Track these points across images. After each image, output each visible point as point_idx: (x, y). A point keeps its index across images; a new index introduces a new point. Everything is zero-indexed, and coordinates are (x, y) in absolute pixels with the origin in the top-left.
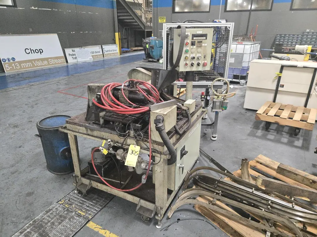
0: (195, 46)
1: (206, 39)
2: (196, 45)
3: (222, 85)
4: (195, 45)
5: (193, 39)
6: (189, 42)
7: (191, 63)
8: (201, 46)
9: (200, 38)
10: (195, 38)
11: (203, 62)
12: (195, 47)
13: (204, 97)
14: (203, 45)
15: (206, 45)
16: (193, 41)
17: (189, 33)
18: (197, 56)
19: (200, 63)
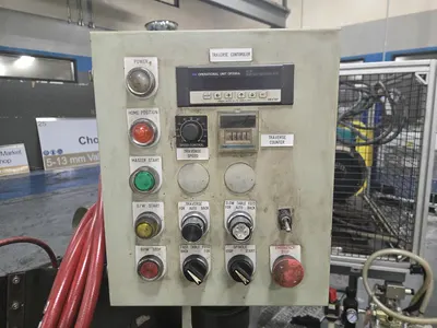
0: (206, 149)
1: (287, 100)
2: (210, 140)
3: (403, 275)
4: (206, 145)
5: (183, 101)
6: (158, 124)
7: (183, 256)
8: (248, 152)
9: (235, 95)
10: (196, 97)
11: (275, 253)
12: (204, 154)
13: (337, 307)
14: (265, 141)
15: (289, 141)
16: (187, 112)
17: (155, 61)
18: (228, 212)
19: (252, 257)
